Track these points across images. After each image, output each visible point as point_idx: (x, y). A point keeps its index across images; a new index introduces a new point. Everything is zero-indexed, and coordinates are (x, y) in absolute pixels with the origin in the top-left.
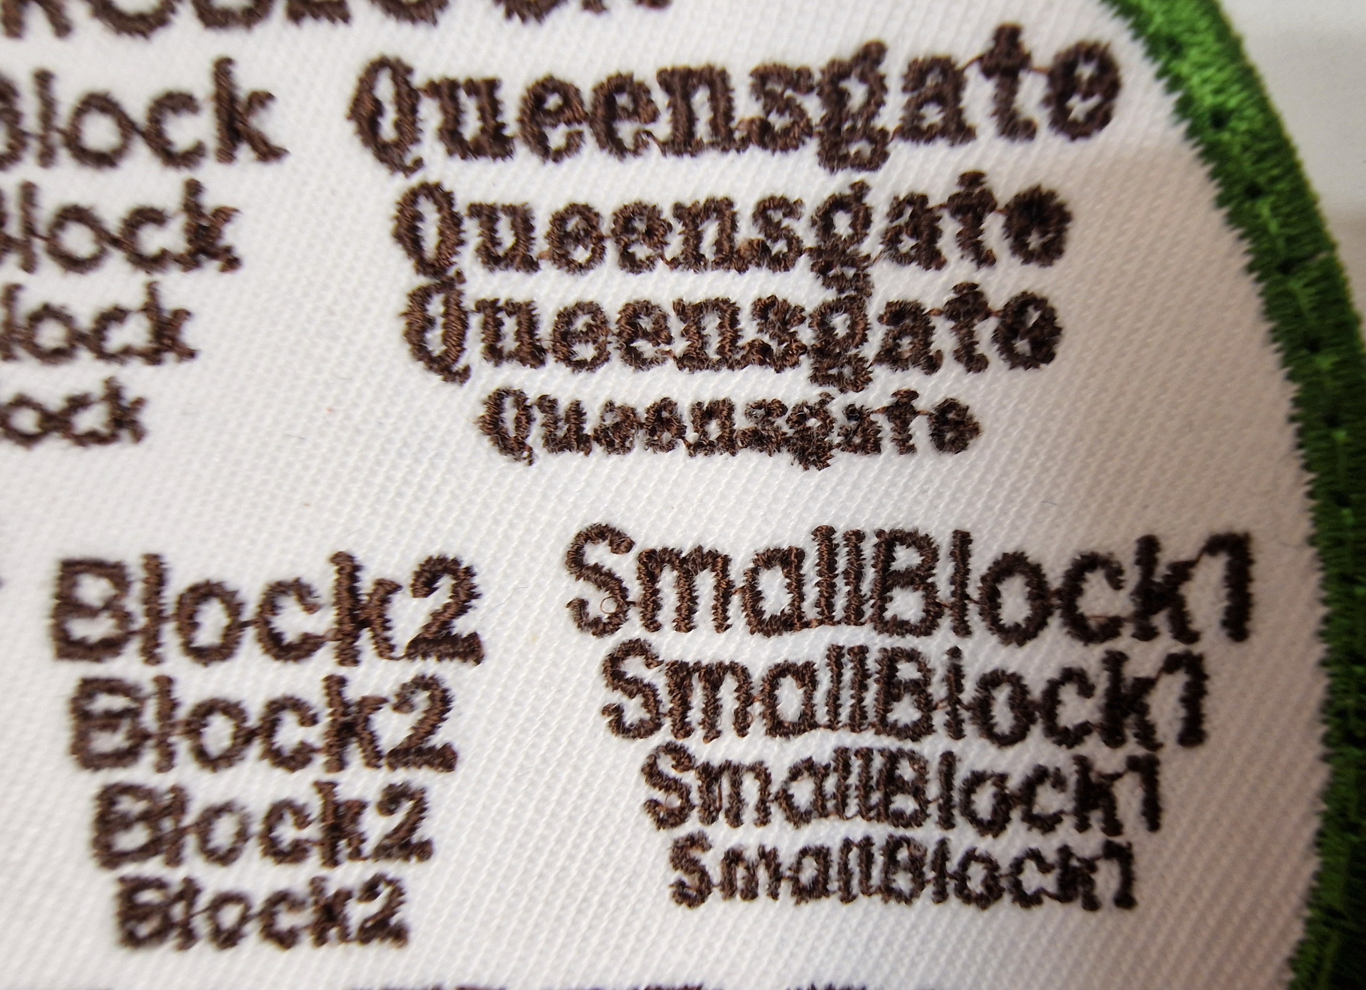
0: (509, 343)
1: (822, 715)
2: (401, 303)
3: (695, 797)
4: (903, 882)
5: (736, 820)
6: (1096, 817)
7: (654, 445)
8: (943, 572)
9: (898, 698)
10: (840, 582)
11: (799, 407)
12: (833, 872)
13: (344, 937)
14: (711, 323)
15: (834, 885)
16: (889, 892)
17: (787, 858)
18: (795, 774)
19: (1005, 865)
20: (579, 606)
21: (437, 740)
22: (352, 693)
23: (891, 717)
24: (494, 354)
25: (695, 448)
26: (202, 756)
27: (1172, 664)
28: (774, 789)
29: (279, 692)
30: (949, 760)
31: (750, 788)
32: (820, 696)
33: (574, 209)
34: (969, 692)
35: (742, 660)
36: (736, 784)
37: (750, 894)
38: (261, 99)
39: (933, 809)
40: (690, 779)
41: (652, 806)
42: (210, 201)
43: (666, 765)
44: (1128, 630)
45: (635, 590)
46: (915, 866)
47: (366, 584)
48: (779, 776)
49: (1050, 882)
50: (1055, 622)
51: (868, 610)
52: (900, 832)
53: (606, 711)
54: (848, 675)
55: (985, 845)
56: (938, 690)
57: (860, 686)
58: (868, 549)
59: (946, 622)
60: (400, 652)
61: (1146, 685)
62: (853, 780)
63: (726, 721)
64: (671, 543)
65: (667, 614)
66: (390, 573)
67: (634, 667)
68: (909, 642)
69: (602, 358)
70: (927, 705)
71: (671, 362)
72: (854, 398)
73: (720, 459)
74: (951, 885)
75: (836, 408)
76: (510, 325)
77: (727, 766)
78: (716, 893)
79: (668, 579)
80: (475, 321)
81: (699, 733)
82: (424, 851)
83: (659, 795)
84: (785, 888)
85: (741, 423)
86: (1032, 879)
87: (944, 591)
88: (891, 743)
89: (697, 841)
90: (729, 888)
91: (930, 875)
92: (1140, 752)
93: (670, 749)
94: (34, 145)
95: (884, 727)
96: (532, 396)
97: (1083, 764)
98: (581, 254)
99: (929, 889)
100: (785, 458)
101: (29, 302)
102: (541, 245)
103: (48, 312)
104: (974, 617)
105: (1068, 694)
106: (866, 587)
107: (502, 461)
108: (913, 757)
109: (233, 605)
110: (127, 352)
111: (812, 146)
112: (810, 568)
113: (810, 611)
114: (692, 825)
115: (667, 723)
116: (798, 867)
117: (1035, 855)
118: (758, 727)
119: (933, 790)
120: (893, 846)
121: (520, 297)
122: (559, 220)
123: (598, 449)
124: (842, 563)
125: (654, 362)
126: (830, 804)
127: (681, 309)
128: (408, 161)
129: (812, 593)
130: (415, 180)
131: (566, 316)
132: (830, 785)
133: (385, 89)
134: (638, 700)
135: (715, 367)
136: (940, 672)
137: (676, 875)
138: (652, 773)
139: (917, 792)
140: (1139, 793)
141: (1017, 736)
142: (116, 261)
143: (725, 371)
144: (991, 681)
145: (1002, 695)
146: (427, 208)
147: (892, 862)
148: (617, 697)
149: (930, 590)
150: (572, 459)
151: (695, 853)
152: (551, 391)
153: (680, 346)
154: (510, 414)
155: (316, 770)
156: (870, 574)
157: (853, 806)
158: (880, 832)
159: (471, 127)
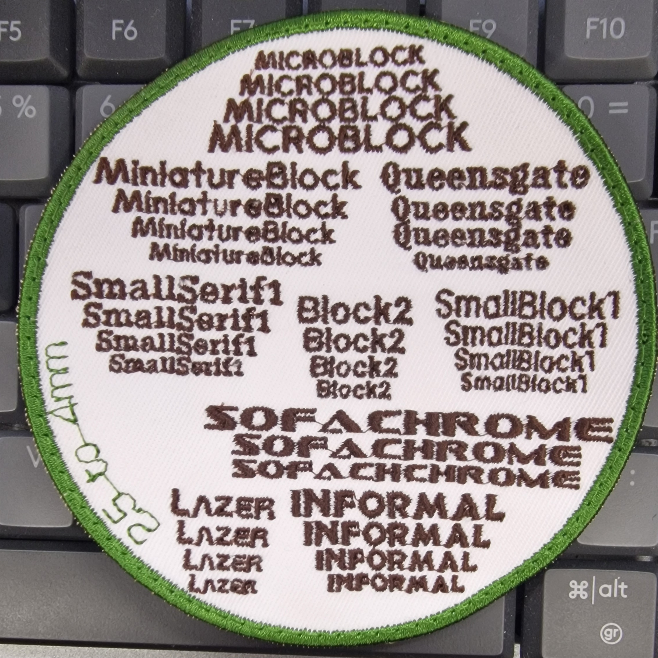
0: (421, 240)
1: (503, 341)
2: (392, 228)
3: (468, 362)
4: (524, 387)
5: (479, 368)
6: (577, 368)
7: (460, 268)
8: (538, 302)
9: (524, 336)
10: (510, 305)
11: (500, 258)
12: (505, 384)
13: (375, 396)
14: (477, 235)
15: (505, 387)
16: (520, 389)
17: (492, 379)
18: (496, 357)
19: (552, 381)
20: (439, 311)
21: (401, 346)
22: (379, 333)
23: (522, 342)
24: (417, 242)
25: (471, 269)
26: (338, 348)
27: (598, 326)
28: (490, 361)
29: (358, 332)
30: (538, 353)
31: (483, 360)
32: (503, 336)
33: (441, 203)
34: (544, 333)
35: (483, 326)
36: (479, 359)
37: (482, 388)
38: (355, 172)
39: (533, 367)
40: (467, 357)
41: (456, 365)
42: (340, 199)
43: (461, 353)
44: (587, 317)
45: (454, 306)
46: (527, 383)
47: (383, 304)
48: (491, 357)
49: (564, 386)
50: (568, 315)
51: (517, 312)
52: (524, 373)
53: (445, 339)
54: (511, 330)
55: (547, 376)
56: (535, 334)
57: (514, 333)
58: (518, 296)
59: (538, 316)
60: (392, 322)
61: (590, 332)
62: (511, 358)
63: (477, 342)
64: (465, 294)
65: (463, 313)
66: (389, 301)
67: (453, 327)
68: (528, 321)
69: (447, 244)
70: (532, 338)
71: (465, 245)
72: (516, 255)
73: (479, 271)
74: (537, 388)
75: (510, 258)
76: (422, 235)
77: (477, 354)
78: (473, 388)
79: (463, 304)
80: (413, 233)
81: (470, 345)
82: (396, 375)
83: (458, 362)
84: (492, 387)
85: (484, 262)
86: (559, 386)
87: (538, 308)
88: (522, 348)
89: (469, 374)
90: (476, 387)
91: (531, 384)
92: (589, 349)
93: (462, 349)
94: (290, 183)
95: (520, 344)
96: (427, 254)
97: (574, 353)
98: (442, 216)
99: (531, 388)
100: (495, 271)
101: (289, 227)
102: (431, 213)
103: (294, 229)
104: (546, 314)
105: (570, 334)
106: (517, 306)
107: (419, 272)
108: (528, 352)
109: (347, 309)
110: (316, 241)
111: (507, 189)
112: (502, 301)
113: (501, 312)
114: (467, 370)
115: (462, 342)
116: (495, 382)
117: (560, 379)
118: (486, 343)
119: (533, 361)
120: (521, 376)
121: (425, 227)
122: (436, 206)
123: (445, 269)
124: (511, 300)
125: (461, 245)
126: (505, 366)
127: (469, 231)
128: (396, 190)
129: (502, 308)
130: (398, 195)
131: (437, 232)
132: (505, 360)
133: (391, 170)
134: (454, 336)
135: (478, 247)
136: (536, 329)
137: (463, 383)
138: (457, 355)
139: (528, 362)
140: (589, 361)
141: (556, 345)
142: (313, 215)
143: (480, 248)
144: (550, 331)
145: (553, 335)
146: (400, 202)
147: (521, 382)
148: (449, 335)
149: (534, 308)
150: (438, 271)
151: (468, 377)
152: (433, 253)
153: (468, 241)
154: (421, 259)
155: (369, 353)
156: (518, 303)
157: (510, 366)
158: (518, 373)
159: (414, 181)
